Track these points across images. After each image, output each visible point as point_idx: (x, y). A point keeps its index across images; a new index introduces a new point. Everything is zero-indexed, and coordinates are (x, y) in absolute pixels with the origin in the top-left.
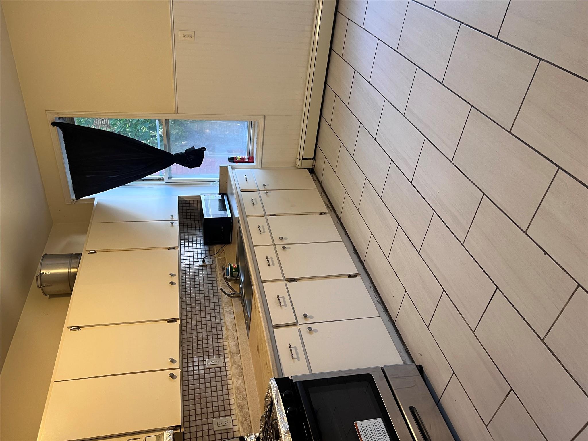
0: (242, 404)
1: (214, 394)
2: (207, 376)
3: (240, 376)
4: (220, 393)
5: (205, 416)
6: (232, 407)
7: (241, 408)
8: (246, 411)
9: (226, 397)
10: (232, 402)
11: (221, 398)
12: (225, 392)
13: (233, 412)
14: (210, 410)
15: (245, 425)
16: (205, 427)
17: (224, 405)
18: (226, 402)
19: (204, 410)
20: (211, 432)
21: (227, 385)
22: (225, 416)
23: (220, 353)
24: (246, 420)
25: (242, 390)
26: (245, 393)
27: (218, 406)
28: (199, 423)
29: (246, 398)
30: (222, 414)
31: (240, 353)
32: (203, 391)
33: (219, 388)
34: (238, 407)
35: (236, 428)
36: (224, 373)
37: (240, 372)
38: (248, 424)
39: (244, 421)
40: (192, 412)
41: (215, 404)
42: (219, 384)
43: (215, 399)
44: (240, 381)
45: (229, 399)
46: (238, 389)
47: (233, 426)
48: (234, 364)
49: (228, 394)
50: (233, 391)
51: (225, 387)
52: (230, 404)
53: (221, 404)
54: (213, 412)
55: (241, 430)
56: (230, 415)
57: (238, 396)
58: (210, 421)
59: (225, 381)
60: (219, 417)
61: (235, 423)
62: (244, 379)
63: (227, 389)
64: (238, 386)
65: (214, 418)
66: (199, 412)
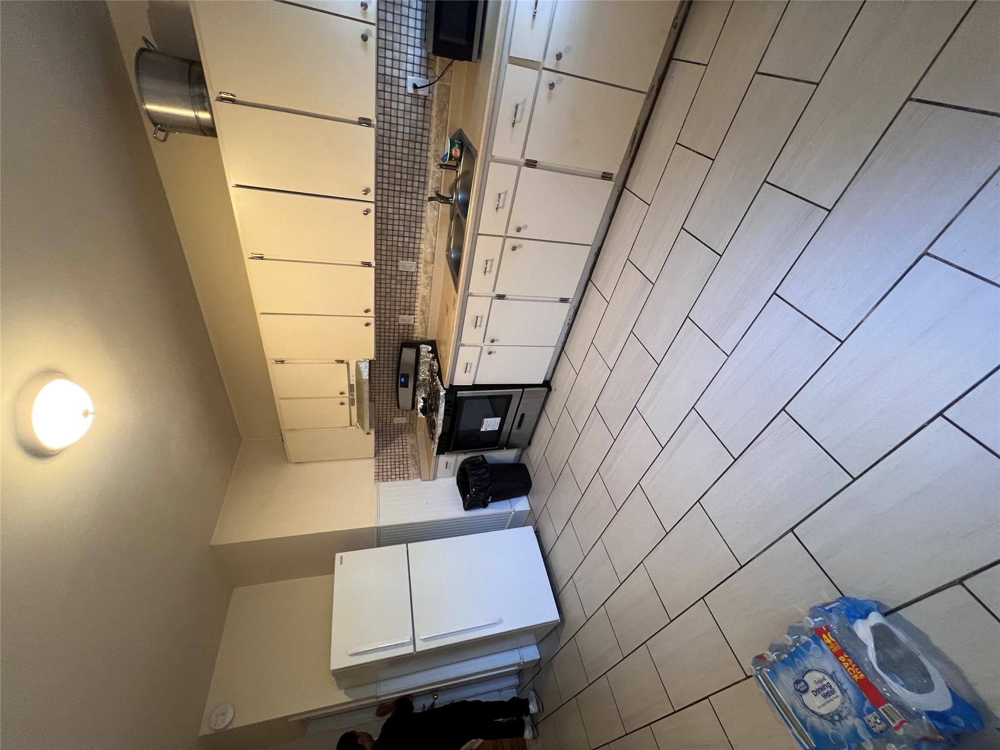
0: (424, 310)
1: (403, 295)
2: (399, 278)
3: (428, 286)
4: (408, 296)
5: (392, 311)
6: (416, 308)
7: (423, 312)
8: (426, 315)
9: (413, 300)
10: (417, 304)
11: (408, 300)
12: (412, 296)
13: (416, 312)
14: (397, 308)
16: (392, 319)
17: (410, 306)
18: (412, 304)
19: (393, 307)
20: (397, 324)
21: (416, 289)
22: (409, 315)
23: (414, 257)
24: (425, 322)
25: (427, 298)
26: (429, 302)
27: (405, 306)
28: (388, 315)
29: (429, 307)
30: (407, 312)
31: (433, 263)
32: (393, 291)
33: (408, 291)
34: (421, 311)
35: (416, 324)
36: (414, 278)
37: (429, 283)
38: (425, 324)
39: (423, 322)
40: (382, 307)
41: (403, 304)
42: (409, 287)
43: (403, 300)
44: (427, 291)
45: (415, 302)
46: (424, 297)
47: (414, 322)
48: (426, 272)
49: (415, 298)
50: (419, 297)
51: (413, 292)
52: (415, 306)
53: (407, 304)
54: (400, 310)
55: (420, 327)
56: (414, 314)
57: (423, 303)
58: (397, 316)
59: (414, 285)
60: (404, 314)
61: (416, 320)
62: (431, 290)
63: (415, 294)
64: (425, 294)
65: (400, 314)
66: (388, 307)
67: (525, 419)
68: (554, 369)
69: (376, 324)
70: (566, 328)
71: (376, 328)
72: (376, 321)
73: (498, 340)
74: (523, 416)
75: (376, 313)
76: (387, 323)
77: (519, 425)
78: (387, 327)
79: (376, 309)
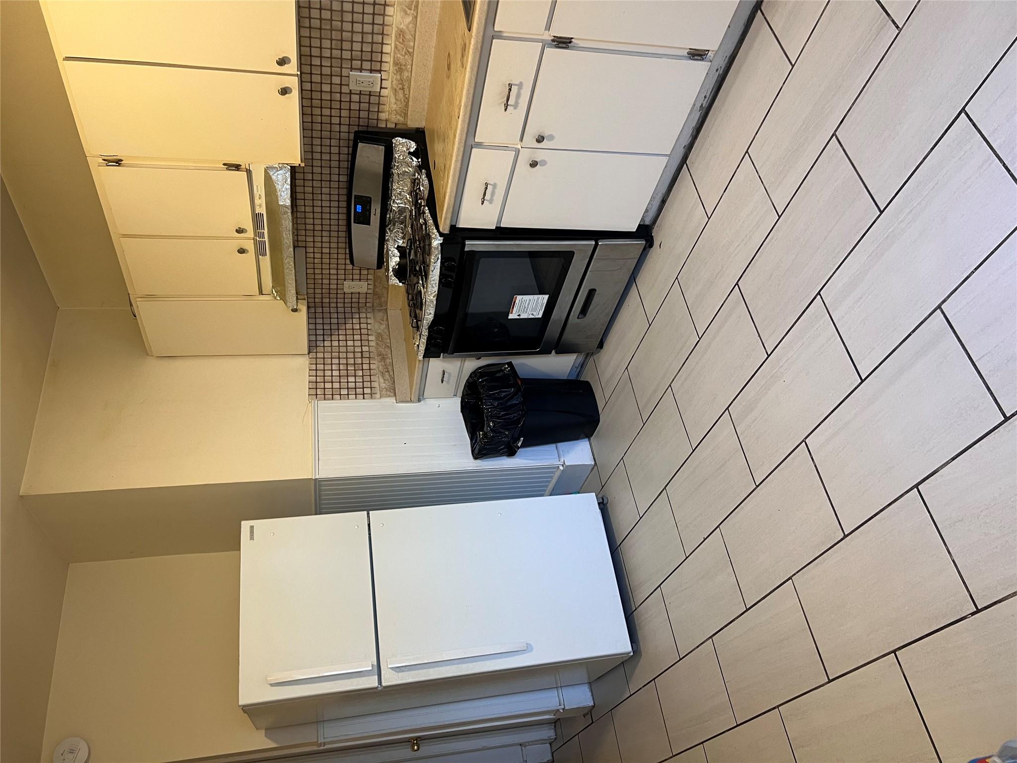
0: (403, 63)
1: (358, 27)
3: (410, 9)
4: (368, 28)
5: (336, 63)
6: (386, 58)
7: (400, 67)
8: (406, 74)
9: (378, 38)
10: (386, 49)
11: (369, 38)
12: (377, 29)
13: (385, 67)
14: (347, 55)
15: (401, 95)
16: (336, 80)
17: (372, 52)
18: (377, 48)
19: (337, 53)
20: (345, 89)
21: (384, 15)
22: (371, 71)
24: (403, 89)
25: (408, 36)
26: (412, 44)
27: (362, 51)
28: (327, 71)
29: (411, 54)
30: (367, 65)
33: (368, 19)
34: (396, 63)
35: (384, 92)
38: (404, 95)
39: (400, 89)
40: (316, 52)
41: (357, 46)
43: (357, 38)
44: (409, 19)
45: (382, 44)
46: (401, 33)
47: (381, 88)
49: (383, 34)
50: (392, 32)
51: (378, 20)
52: (382, 53)
53: (366, 48)
54: (352, 60)
55: (393, 100)
56: (380, 71)
57: (400, 46)
58: (345, 72)
59: (380, 5)
60: (361, 70)
61: (385, 84)
62: (416, 17)
63: (383, 25)
64: (402, 26)
65: (352, 69)
66: (327, 53)
67: (596, 299)
68: (663, 202)
69: (302, 90)
70: (697, 116)
71: (302, 98)
72: (301, 82)
73: (551, 138)
74: (591, 293)
75: (301, 65)
76: (326, 88)
77: (584, 311)
78: (326, 96)
79: (300, 56)
